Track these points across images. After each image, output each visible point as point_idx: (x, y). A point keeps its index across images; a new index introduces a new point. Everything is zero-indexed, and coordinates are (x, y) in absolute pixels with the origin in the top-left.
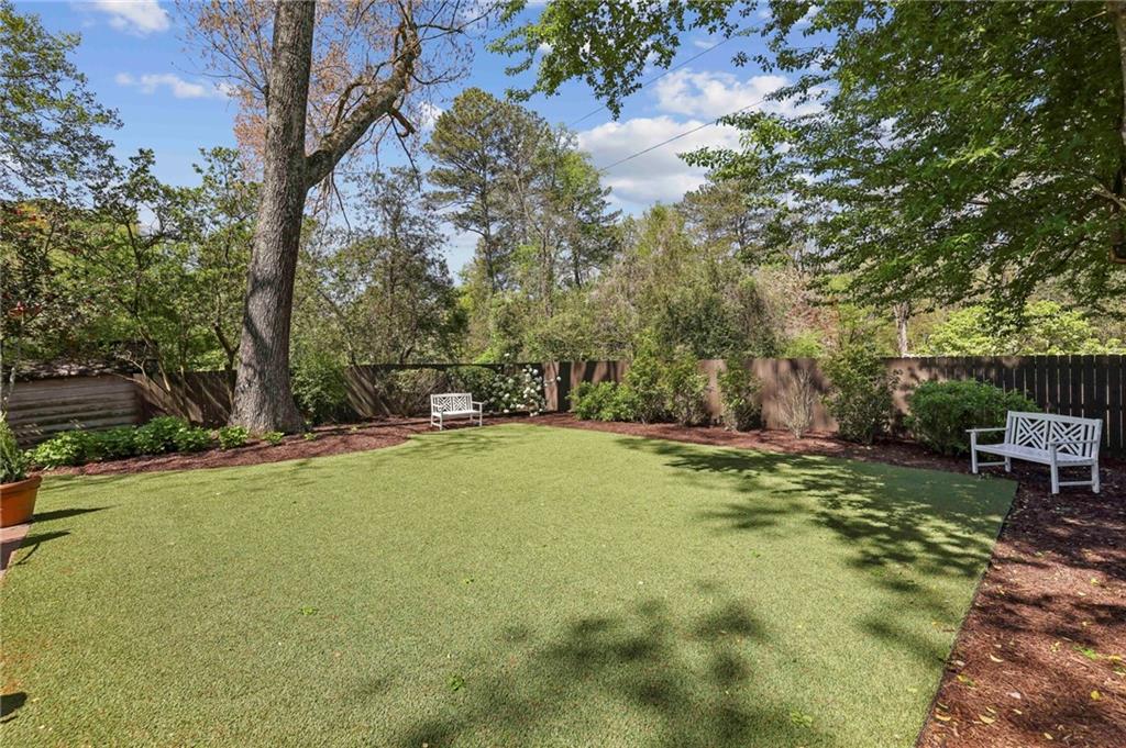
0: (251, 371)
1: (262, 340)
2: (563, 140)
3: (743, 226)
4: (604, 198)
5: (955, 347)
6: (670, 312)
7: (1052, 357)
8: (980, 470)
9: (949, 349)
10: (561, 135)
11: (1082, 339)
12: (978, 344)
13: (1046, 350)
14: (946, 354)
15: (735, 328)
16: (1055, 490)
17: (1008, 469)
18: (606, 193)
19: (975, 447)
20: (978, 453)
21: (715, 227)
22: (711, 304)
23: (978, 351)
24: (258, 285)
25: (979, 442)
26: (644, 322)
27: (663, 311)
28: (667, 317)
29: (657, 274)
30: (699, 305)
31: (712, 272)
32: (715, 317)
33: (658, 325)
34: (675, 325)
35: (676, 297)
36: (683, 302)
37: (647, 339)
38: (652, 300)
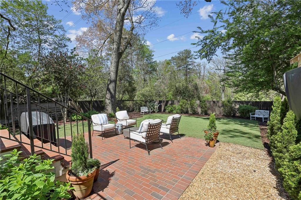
0: (110, 101)
1: (112, 94)
2: (143, 42)
3: (186, 67)
4: (152, 57)
5: (239, 99)
6: (176, 89)
7: (257, 101)
8: (252, 119)
9: (238, 99)
10: (143, 40)
11: (262, 98)
12: (243, 98)
13: (256, 100)
14: (237, 100)
15: (192, 93)
16: (263, 121)
17: (256, 119)
18: (153, 56)
19: (251, 116)
20: (252, 117)
21: (179, 66)
22: (187, 87)
23: (243, 100)
24: (111, 82)
25: (252, 115)
26: (169, 91)
27: (174, 88)
28: (176, 90)
29: (170, 79)
30: (184, 88)
31: (186, 80)
32: (188, 91)
33: (173, 92)
34: (178, 92)
35: (177, 85)
36: (179, 87)
37: (170, 95)
38: (171, 86)
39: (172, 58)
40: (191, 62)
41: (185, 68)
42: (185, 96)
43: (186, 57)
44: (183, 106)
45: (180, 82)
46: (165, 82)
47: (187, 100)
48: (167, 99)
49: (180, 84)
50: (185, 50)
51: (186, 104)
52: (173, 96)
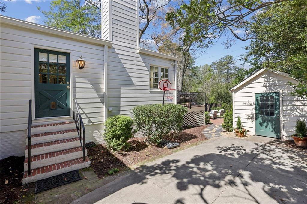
26: (212, 96)
27: (216, 93)
28: (218, 95)
29: (213, 85)
30: (225, 93)
31: (227, 86)
32: (228, 96)
33: (216, 96)
34: (219, 97)
35: (219, 91)
36: (221, 92)
37: (212, 99)
38: (213, 92)
39: (214, 63)
40: (233, 67)
41: (226, 73)
42: (226, 100)
43: (228, 63)
44: (224, 108)
45: (221, 89)
46: (208, 88)
47: (227, 104)
48: (209, 102)
49: (222, 90)
50: (226, 56)
51: (227, 107)
52: (215, 100)
